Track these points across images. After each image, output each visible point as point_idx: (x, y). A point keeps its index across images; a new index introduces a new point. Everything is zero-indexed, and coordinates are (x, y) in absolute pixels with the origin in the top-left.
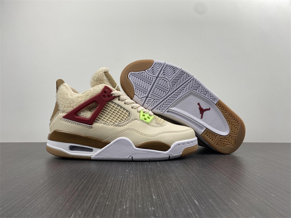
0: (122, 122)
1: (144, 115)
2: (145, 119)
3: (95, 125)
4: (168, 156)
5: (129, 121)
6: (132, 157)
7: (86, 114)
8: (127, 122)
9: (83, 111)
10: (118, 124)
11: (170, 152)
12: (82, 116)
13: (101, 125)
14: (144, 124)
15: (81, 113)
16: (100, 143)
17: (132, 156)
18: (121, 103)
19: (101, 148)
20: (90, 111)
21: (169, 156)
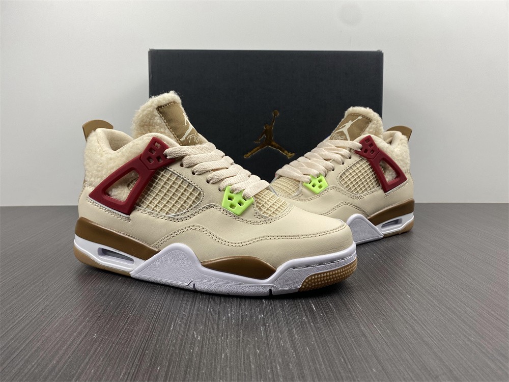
0: (184, 211)
1: (230, 199)
2: (232, 206)
3: (137, 214)
4: (267, 290)
5: (197, 210)
6: (194, 284)
7: (120, 194)
8: (193, 211)
9: (116, 187)
10: (175, 216)
11: (272, 282)
12: (115, 197)
13: (145, 215)
14: (228, 217)
15: (113, 190)
16: (142, 250)
17: (193, 282)
18: (186, 173)
19: (145, 258)
20: (128, 186)
21: (270, 290)
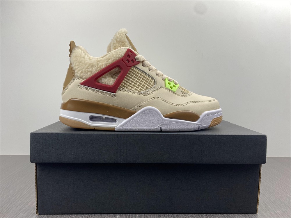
0: (148, 90)
1: (169, 84)
2: (171, 88)
3: (119, 93)
4: (197, 127)
5: (155, 89)
6: (161, 127)
7: (108, 81)
8: (153, 90)
9: (105, 78)
10: (144, 92)
11: (199, 122)
12: (104, 83)
13: (125, 93)
14: (171, 93)
15: (103, 79)
16: (125, 113)
17: (161, 126)
18: (146, 69)
19: (126, 118)
20: (112, 77)
21: (199, 126)
